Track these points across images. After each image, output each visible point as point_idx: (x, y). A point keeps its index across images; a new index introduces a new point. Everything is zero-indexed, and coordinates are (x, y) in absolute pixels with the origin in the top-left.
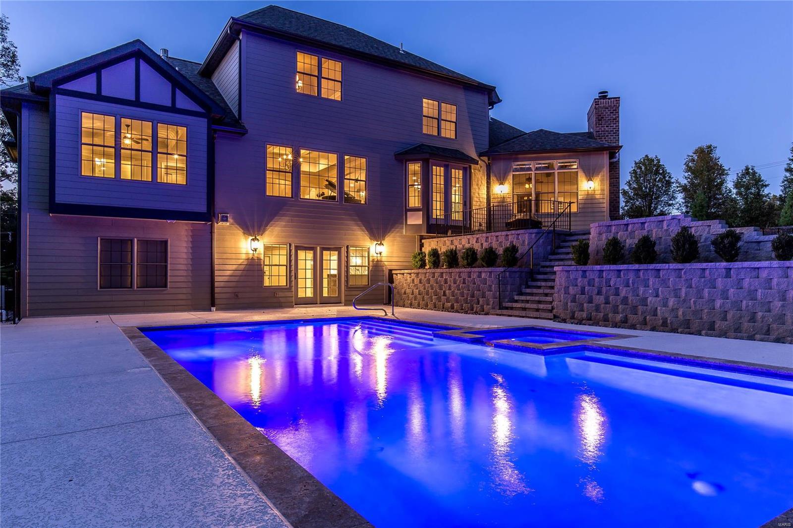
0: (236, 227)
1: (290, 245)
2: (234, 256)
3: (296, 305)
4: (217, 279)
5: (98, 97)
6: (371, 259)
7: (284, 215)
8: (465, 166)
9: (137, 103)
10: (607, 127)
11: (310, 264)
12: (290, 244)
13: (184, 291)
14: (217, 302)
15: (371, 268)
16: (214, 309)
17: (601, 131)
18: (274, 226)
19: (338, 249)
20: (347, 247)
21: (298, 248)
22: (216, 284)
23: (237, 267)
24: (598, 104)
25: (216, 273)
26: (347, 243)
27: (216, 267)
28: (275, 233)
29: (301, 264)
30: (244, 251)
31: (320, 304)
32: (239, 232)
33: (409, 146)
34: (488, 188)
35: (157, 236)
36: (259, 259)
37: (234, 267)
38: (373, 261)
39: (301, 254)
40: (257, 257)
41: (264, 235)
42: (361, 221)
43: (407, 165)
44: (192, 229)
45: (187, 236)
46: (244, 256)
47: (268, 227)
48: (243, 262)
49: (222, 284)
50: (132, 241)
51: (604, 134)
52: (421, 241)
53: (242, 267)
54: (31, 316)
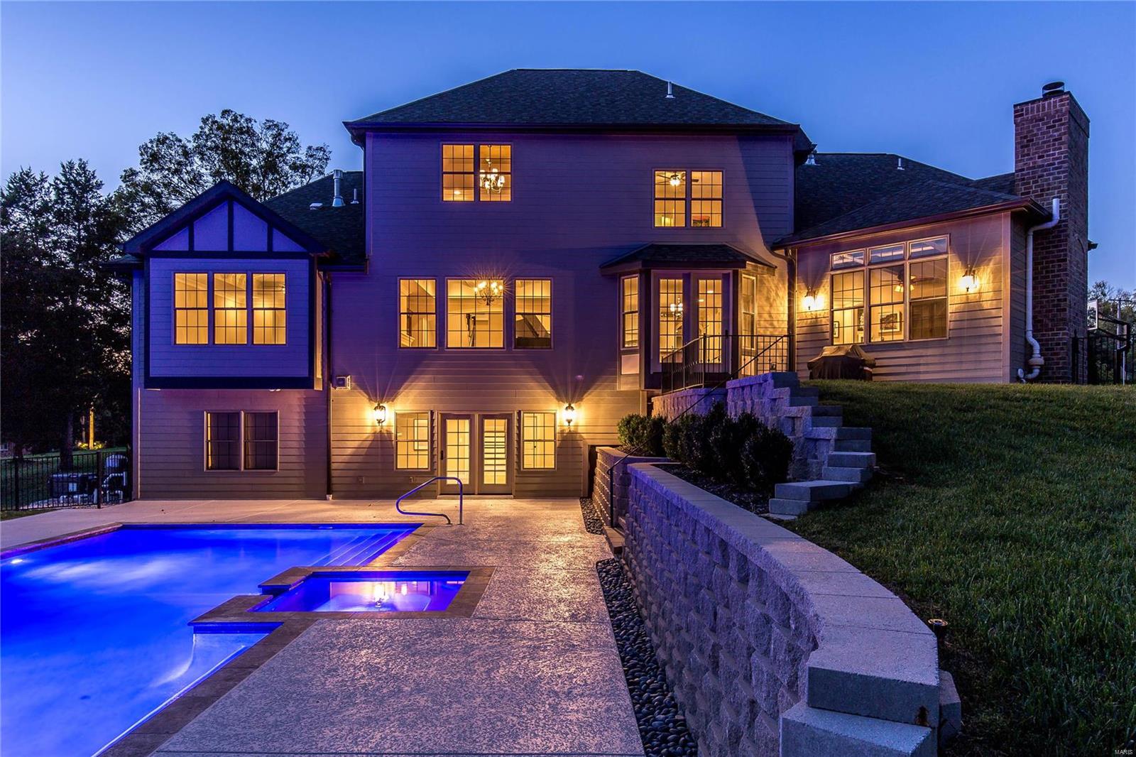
0: (360, 392)
1: (432, 413)
2: (355, 430)
3: (441, 494)
4: (334, 459)
5: (192, 254)
6: (558, 429)
7: (422, 373)
8: (726, 272)
9: (231, 254)
10: (1039, 157)
11: (465, 439)
12: (431, 411)
13: (297, 473)
14: (334, 488)
15: (558, 443)
16: (330, 497)
17: (1028, 169)
18: (409, 388)
19: (508, 417)
20: (519, 413)
21: (445, 417)
22: (334, 466)
23: (361, 444)
24: (1022, 115)
25: (334, 451)
26: (518, 407)
27: (333, 444)
28: (411, 397)
29: (451, 439)
30: (369, 423)
31: (479, 494)
32: (363, 398)
34: (790, 301)
35: (265, 407)
36: (389, 433)
37: (356, 444)
38: (562, 432)
39: (452, 425)
40: (387, 431)
41: (395, 401)
42: (542, 373)
43: (621, 281)
44: (305, 397)
45: (299, 406)
46: (369, 430)
47: (401, 390)
48: (368, 437)
49: (341, 466)
50: (238, 414)
51: (1033, 173)
52: (649, 400)
53: (367, 444)
54: (143, 498)
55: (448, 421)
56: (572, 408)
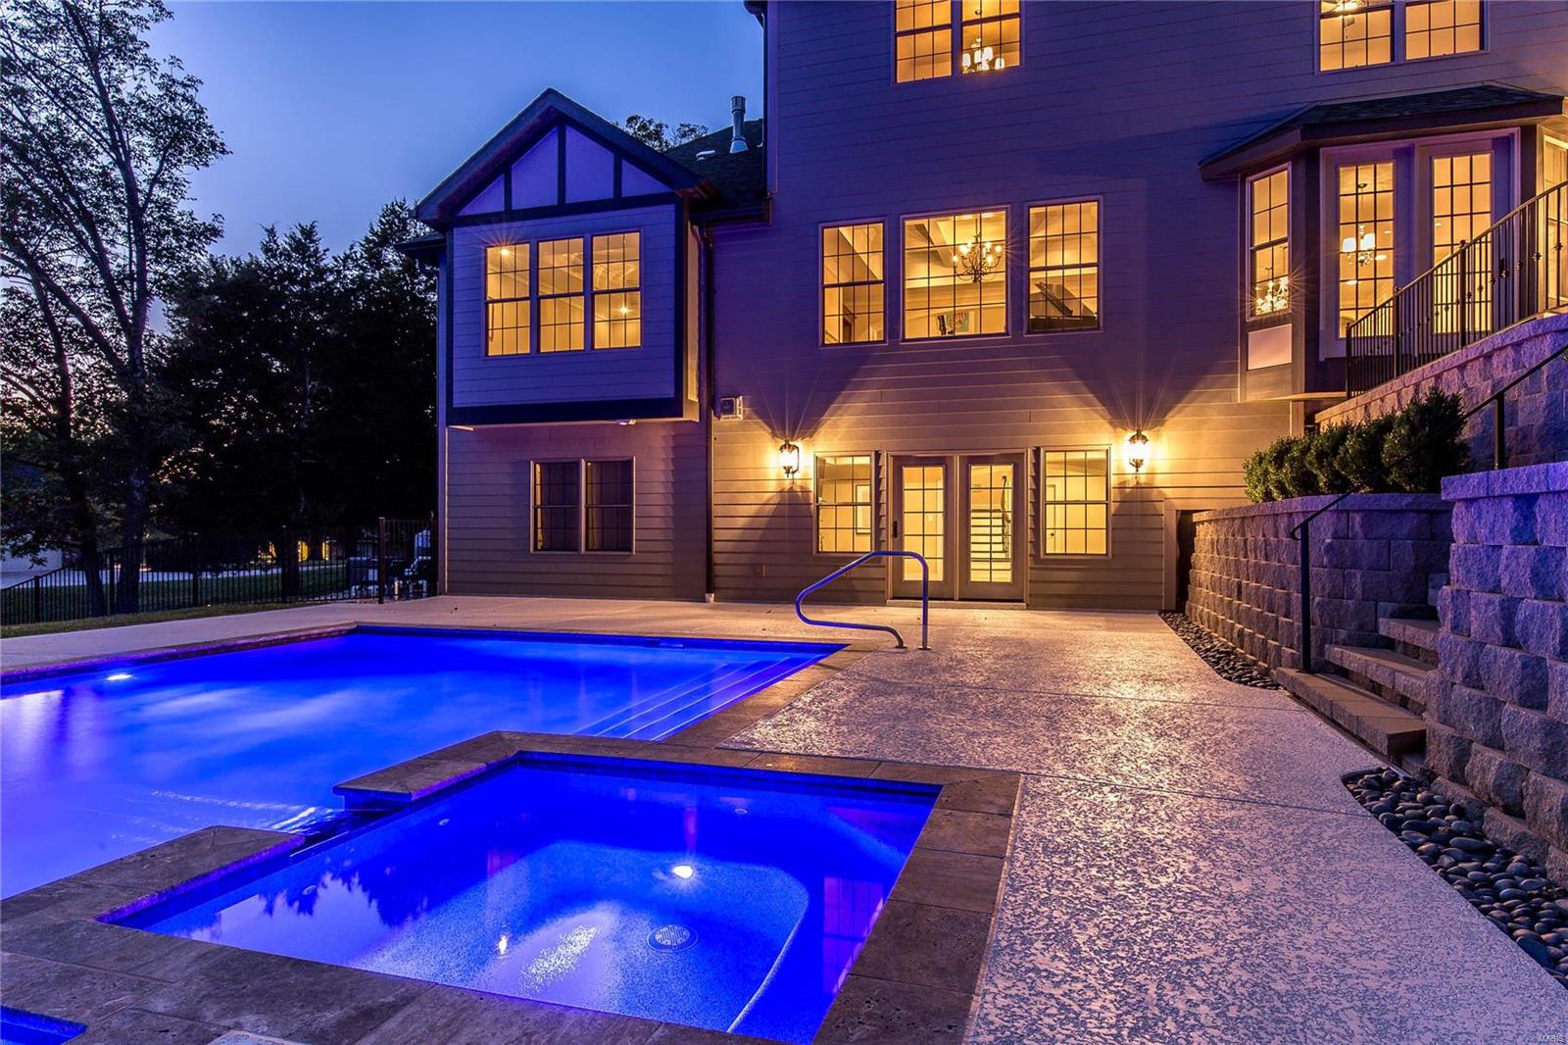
0: (757, 423)
1: (878, 455)
2: (752, 486)
3: (894, 598)
4: (717, 535)
5: (510, 215)
6: (1114, 481)
7: (859, 386)
9: (562, 208)
11: (936, 501)
12: (876, 452)
13: (661, 558)
14: (719, 582)
15: (1113, 507)
16: (711, 597)
18: (839, 412)
19: (1015, 460)
20: (1037, 452)
21: (901, 462)
22: (717, 546)
23: (761, 509)
25: (717, 523)
26: (1036, 440)
27: (716, 510)
28: (842, 430)
29: (911, 501)
30: (772, 474)
31: (961, 600)
32: (762, 434)
33: (1262, 125)
35: (614, 453)
36: (806, 491)
37: (752, 510)
38: (1122, 487)
39: (912, 475)
40: (802, 487)
41: (815, 436)
42: (1081, 377)
43: (1248, 186)
44: (673, 433)
45: (664, 448)
46: (772, 486)
47: (824, 418)
48: (771, 498)
49: (730, 546)
50: (577, 464)
53: (769, 509)
54: (452, 592)
55: (906, 470)
56: (1144, 438)
